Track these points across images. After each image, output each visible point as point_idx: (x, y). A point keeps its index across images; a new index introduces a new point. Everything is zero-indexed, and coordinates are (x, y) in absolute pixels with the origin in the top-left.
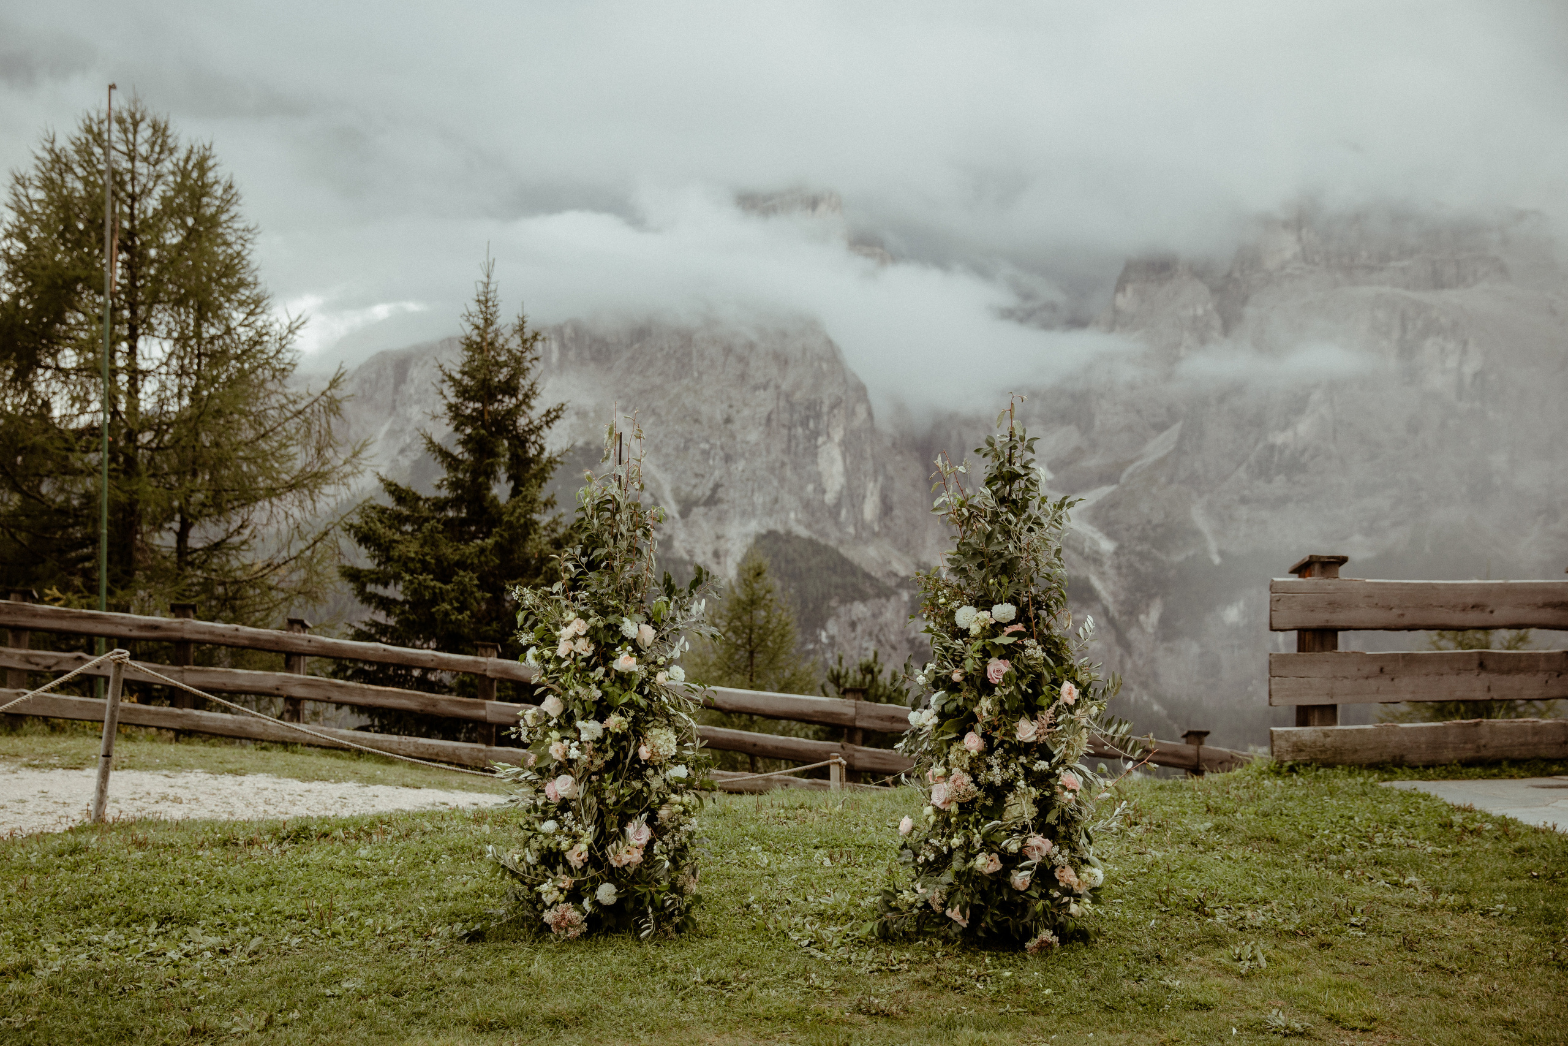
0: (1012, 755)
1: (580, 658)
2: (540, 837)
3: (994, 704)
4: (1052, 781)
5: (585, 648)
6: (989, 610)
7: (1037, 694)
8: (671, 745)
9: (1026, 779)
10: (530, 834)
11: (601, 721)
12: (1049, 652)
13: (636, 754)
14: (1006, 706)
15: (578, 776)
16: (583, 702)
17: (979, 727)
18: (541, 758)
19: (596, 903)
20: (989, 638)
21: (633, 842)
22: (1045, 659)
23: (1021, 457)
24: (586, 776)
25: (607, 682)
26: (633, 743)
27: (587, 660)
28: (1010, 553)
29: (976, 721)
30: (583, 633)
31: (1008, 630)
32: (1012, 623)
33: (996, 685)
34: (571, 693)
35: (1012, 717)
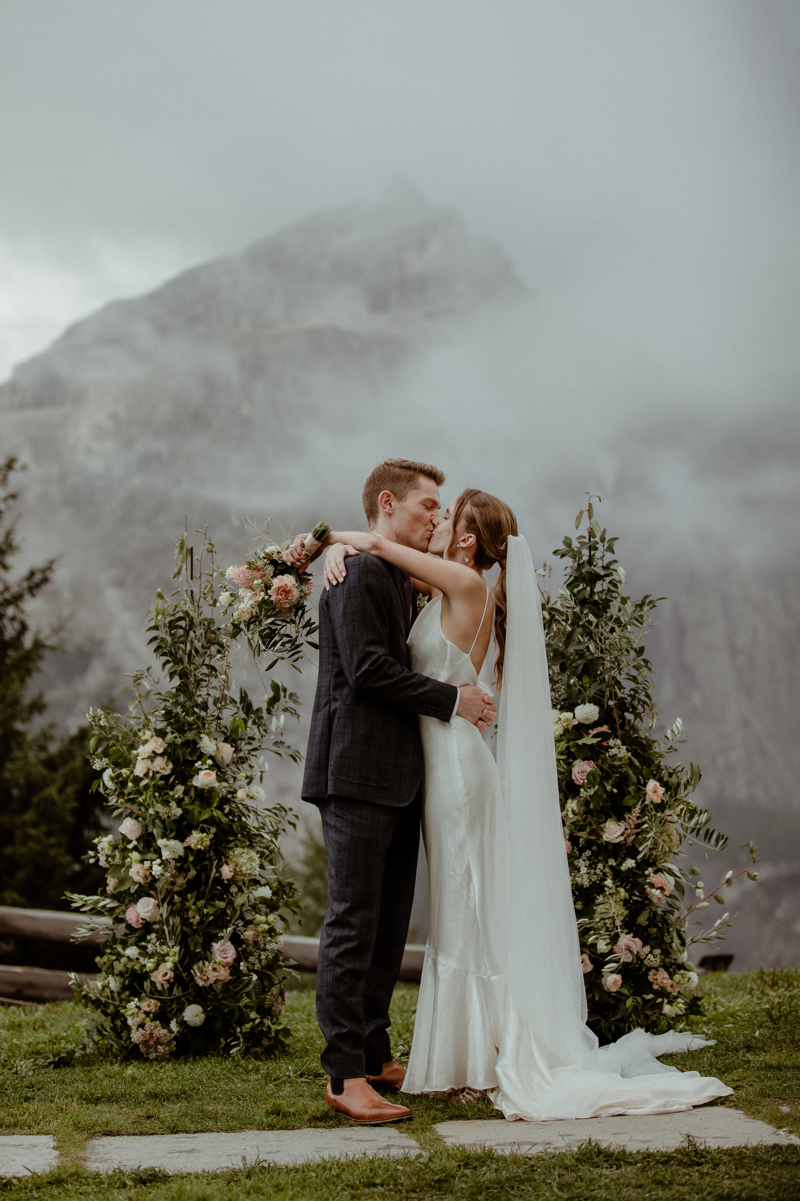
0: (601, 858)
1: (158, 776)
2: (124, 960)
3: (579, 804)
4: (640, 880)
5: (163, 766)
6: (572, 711)
7: (623, 794)
8: (254, 864)
9: (614, 879)
10: (114, 958)
11: (182, 841)
12: (635, 754)
13: (218, 871)
14: (592, 806)
15: (160, 897)
16: (163, 822)
18: (121, 882)
19: (182, 1023)
20: (573, 740)
21: (219, 959)
22: (629, 759)
23: (602, 558)
24: (167, 898)
25: (187, 800)
26: (215, 863)
27: (165, 778)
28: (592, 654)
30: (160, 751)
31: (592, 732)
32: (595, 724)
33: (581, 786)
34: (151, 811)
35: (598, 817)
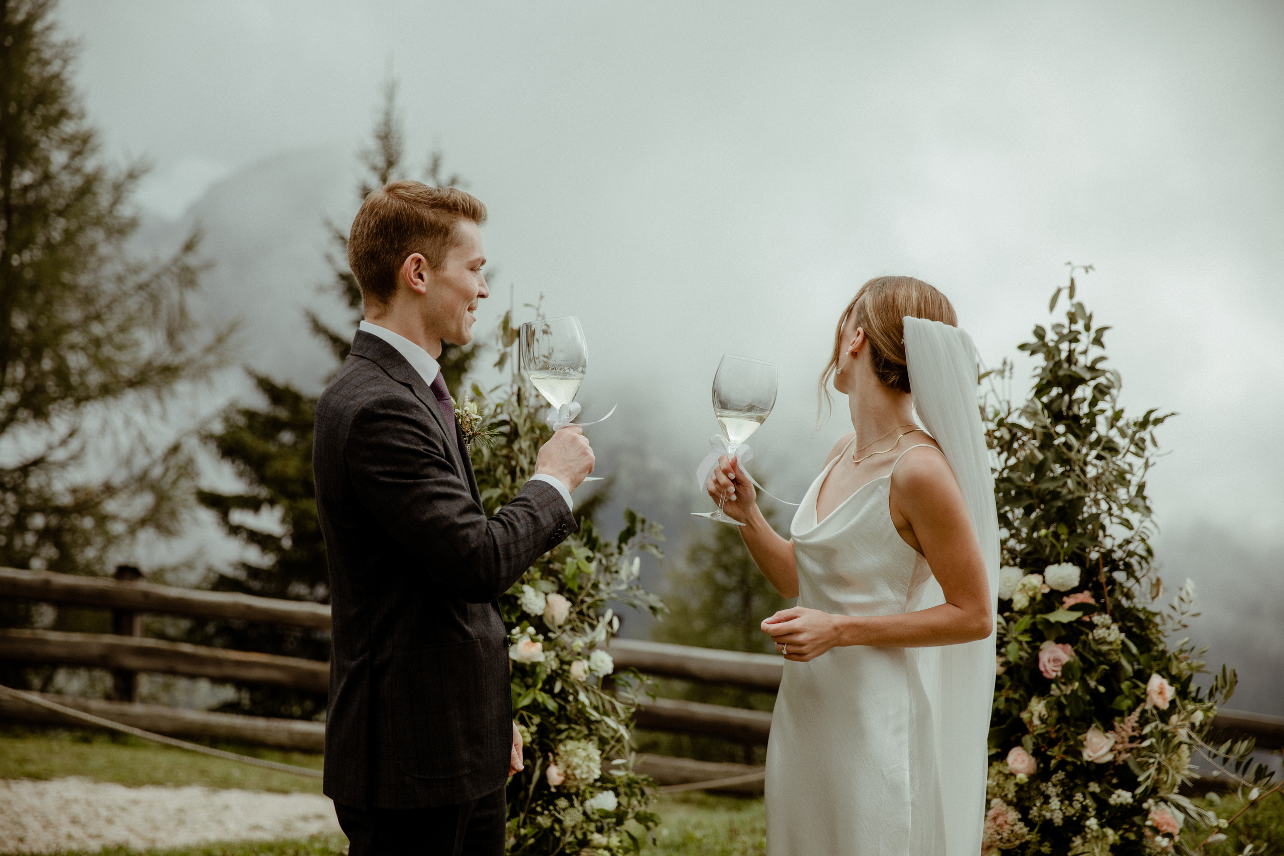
0: (1078, 782)
3: (1049, 707)
4: (1137, 819)
6: (1041, 572)
8: (593, 764)
9: (1099, 816)
12: (1129, 633)
13: (544, 777)
14: (1068, 711)
17: (1028, 740)
20: (1042, 612)
22: (1123, 643)
23: (1085, 352)
26: (539, 762)
28: (1071, 492)
29: (1025, 731)
31: (1070, 601)
32: (1075, 591)
33: (1052, 681)
35: (1075, 726)
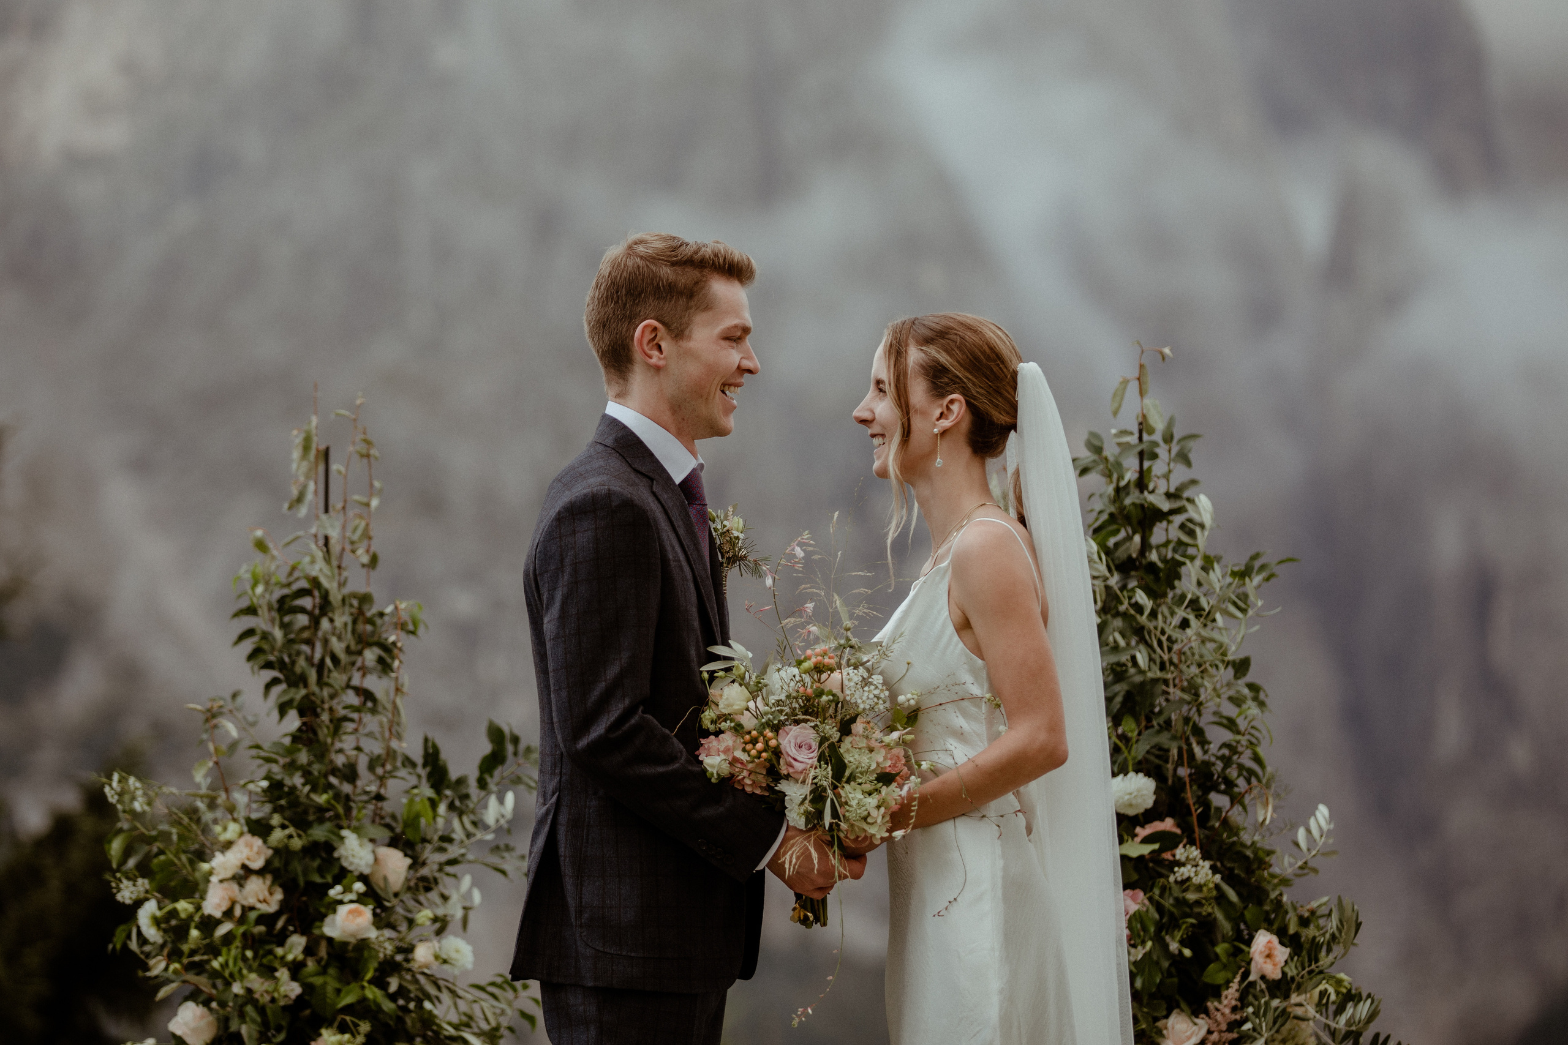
1: (253, 915)
5: (263, 896)
7: (1203, 958)
12: (1230, 878)
16: (261, 1010)
22: (1216, 887)
23: (1167, 476)
27: (267, 919)
28: (1141, 672)
30: (257, 864)
31: (1142, 832)
32: (1149, 816)
34: (237, 988)
35: (1155, 1007)
